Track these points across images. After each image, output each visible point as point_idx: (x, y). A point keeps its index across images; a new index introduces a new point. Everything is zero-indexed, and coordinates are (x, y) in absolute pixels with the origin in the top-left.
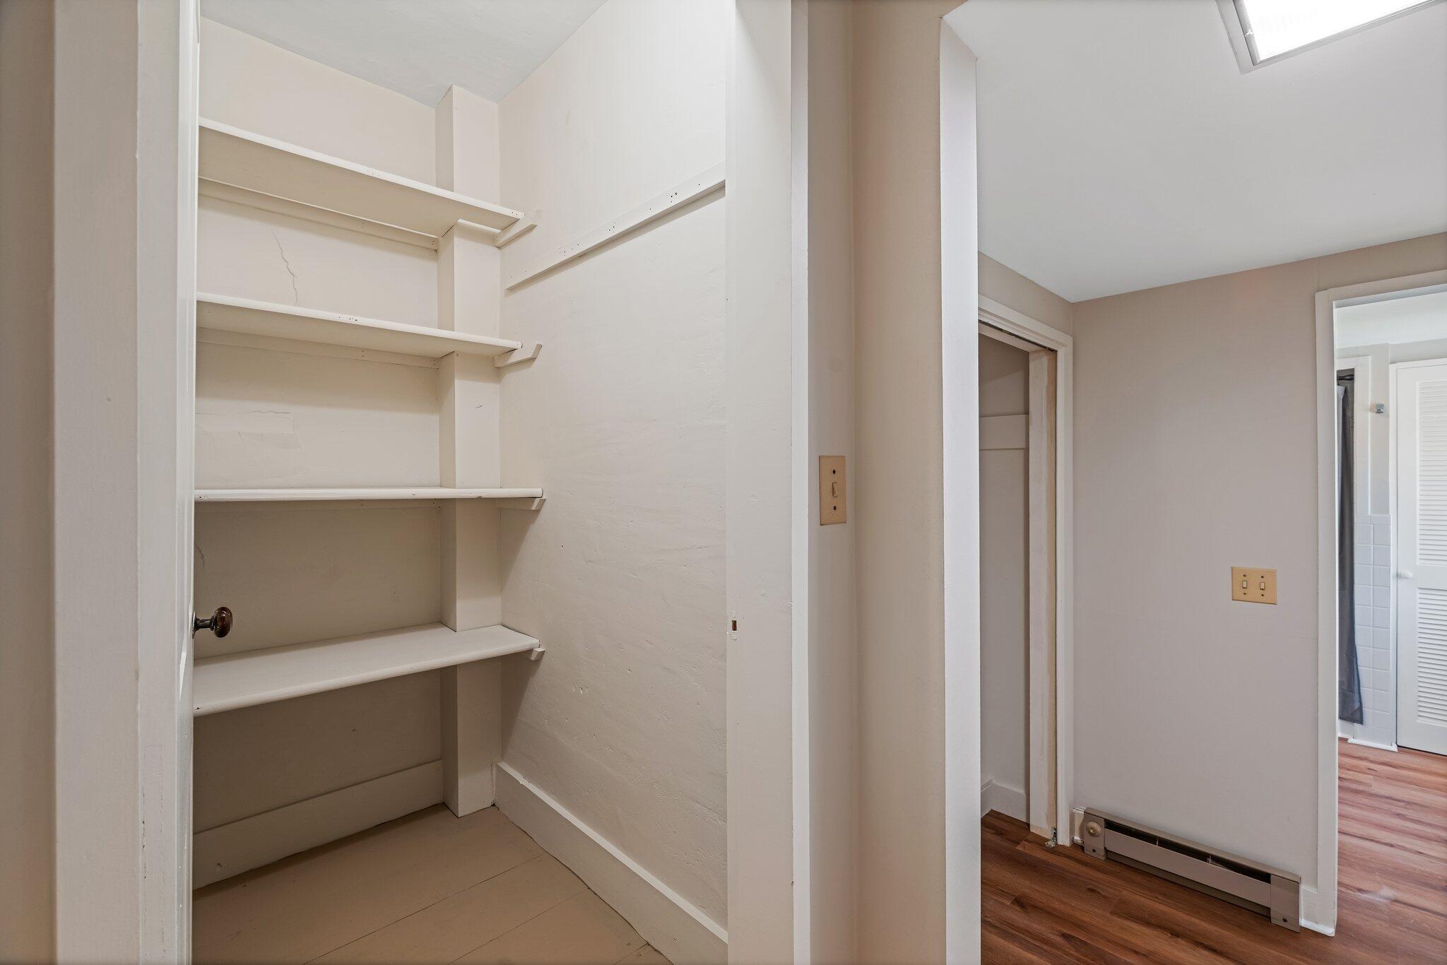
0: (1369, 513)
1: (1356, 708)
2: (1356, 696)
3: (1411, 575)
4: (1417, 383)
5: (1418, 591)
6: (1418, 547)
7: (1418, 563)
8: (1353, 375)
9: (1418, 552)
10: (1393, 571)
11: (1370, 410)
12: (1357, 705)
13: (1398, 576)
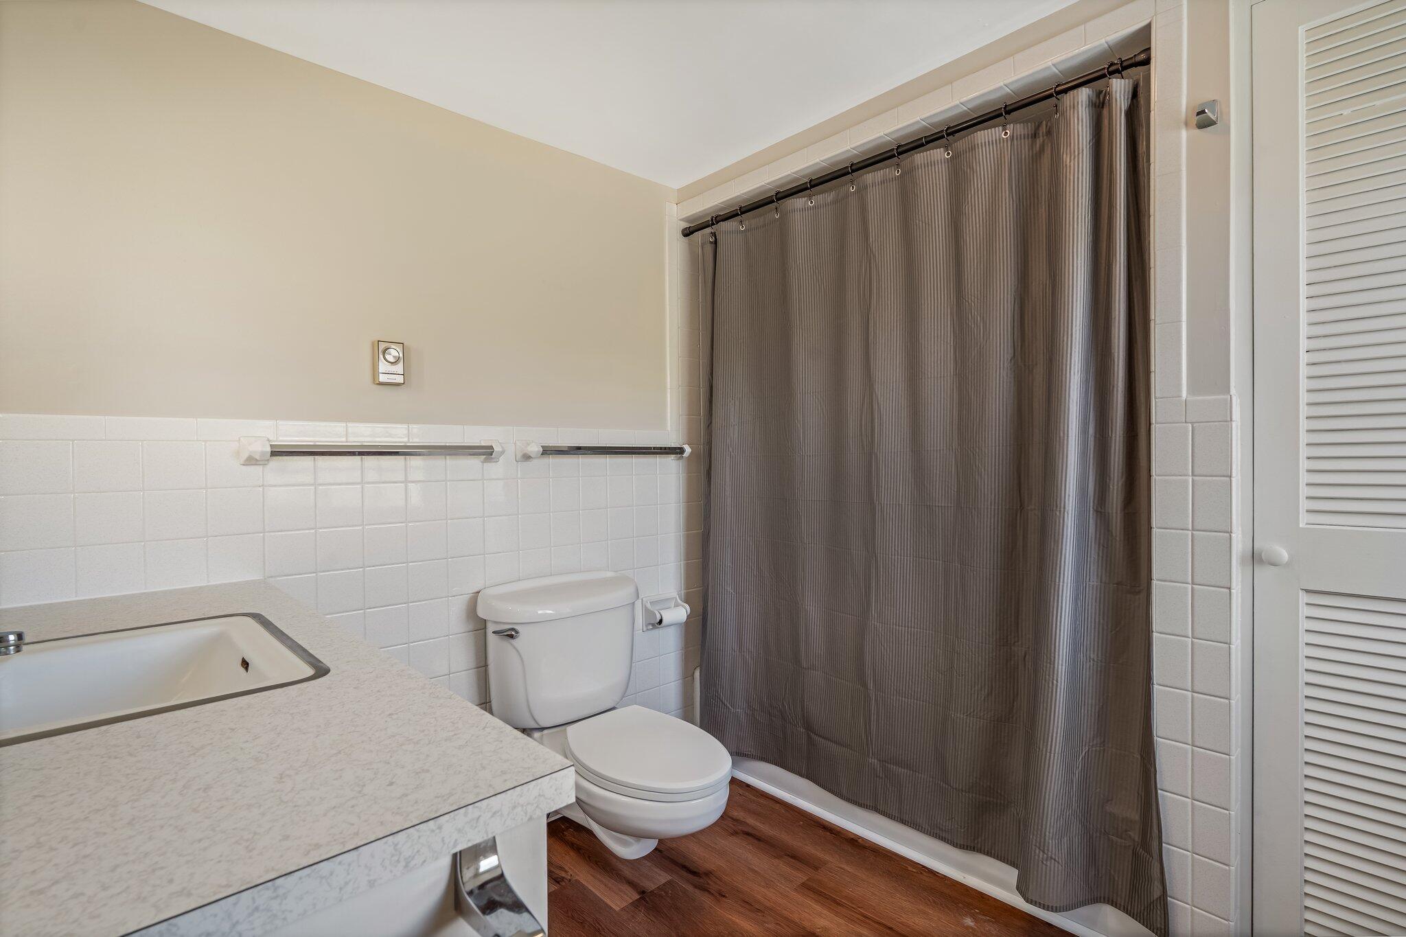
0: (1184, 394)
1: (1155, 897)
2: (1156, 865)
3: (1285, 555)
4: (1301, 30)
5: (1304, 598)
6: (1304, 464)
7: (1304, 520)
8: (1149, 49)
9: (1304, 491)
10: (1239, 544)
11: (1186, 124)
12: (1157, 893)
13: (1255, 558)
